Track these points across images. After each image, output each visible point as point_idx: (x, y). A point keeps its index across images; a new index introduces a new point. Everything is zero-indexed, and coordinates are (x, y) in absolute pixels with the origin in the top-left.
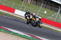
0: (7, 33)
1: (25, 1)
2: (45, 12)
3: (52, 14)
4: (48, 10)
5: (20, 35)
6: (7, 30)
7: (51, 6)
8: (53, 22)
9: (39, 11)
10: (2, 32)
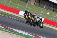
0: (12, 33)
1: (29, 3)
2: (48, 13)
3: (54, 15)
4: (50, 11)
5: (25, 35)
6: (12, 30)
7: (53, 7)
8: (55, 22)
9: (42, 12)
10: (8, 32)
